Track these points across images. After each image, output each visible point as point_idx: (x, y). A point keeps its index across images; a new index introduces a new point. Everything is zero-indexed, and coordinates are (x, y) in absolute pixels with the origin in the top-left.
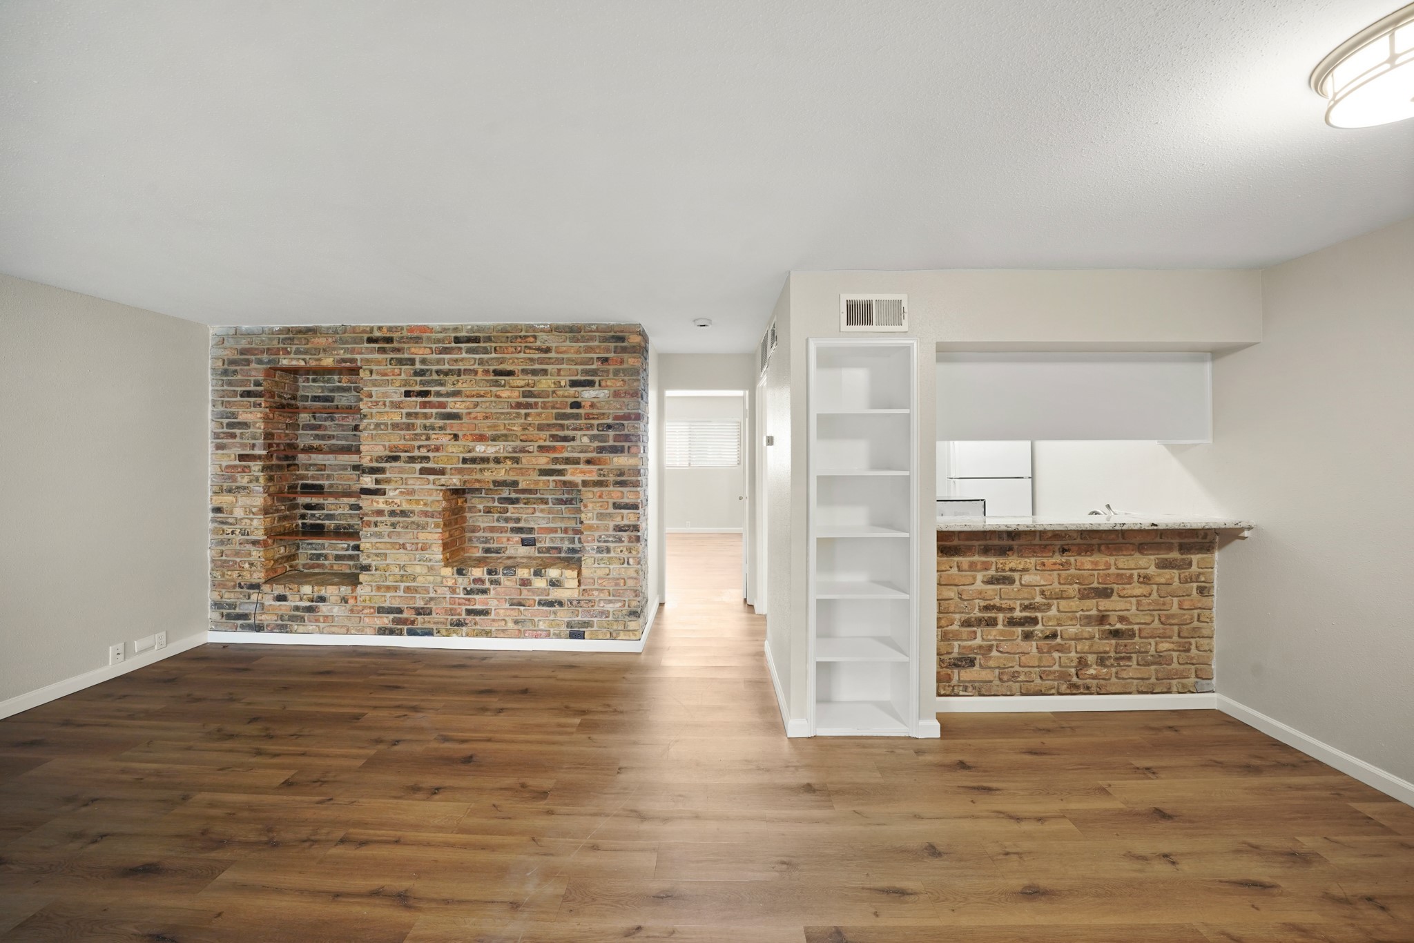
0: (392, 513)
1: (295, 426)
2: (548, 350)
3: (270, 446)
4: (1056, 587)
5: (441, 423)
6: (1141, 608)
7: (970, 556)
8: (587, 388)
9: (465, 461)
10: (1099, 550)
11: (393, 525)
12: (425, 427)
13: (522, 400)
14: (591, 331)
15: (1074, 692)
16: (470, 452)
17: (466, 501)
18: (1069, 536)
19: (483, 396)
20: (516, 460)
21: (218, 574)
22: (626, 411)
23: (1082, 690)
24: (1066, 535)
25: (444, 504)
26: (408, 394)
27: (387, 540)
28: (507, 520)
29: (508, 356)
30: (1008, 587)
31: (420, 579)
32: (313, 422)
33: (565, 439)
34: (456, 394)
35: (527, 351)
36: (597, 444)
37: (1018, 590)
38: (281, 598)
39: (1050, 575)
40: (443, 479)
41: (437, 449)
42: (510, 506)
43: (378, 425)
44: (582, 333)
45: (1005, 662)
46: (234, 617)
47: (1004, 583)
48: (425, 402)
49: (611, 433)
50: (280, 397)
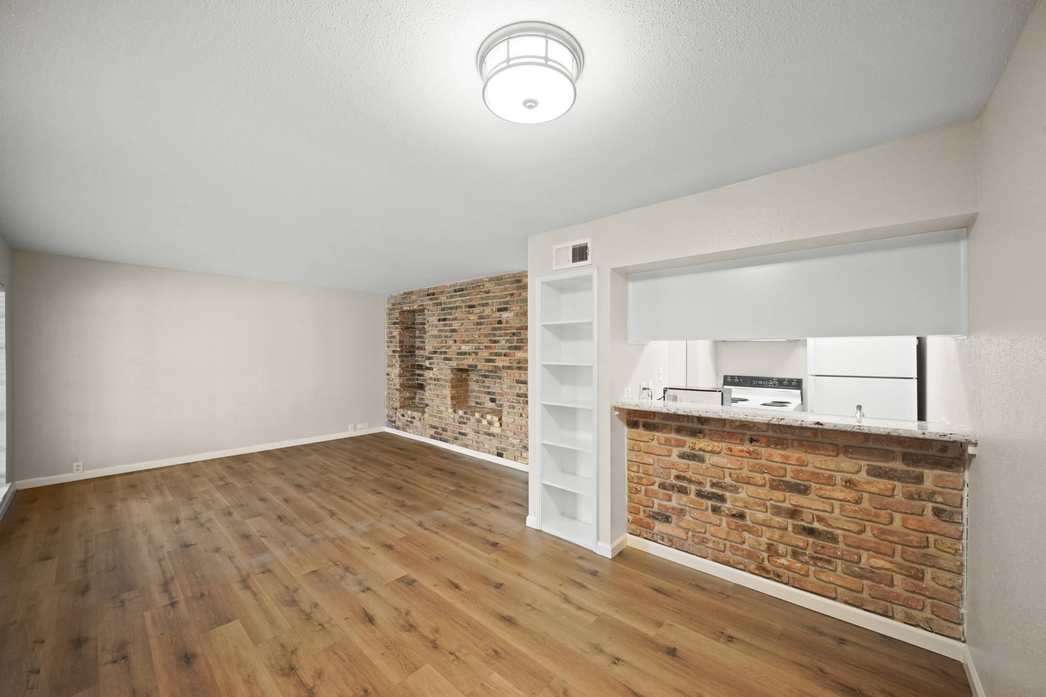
0: (435, 380)
1: (415, 337)
2: (488, 292)
3: (402, 346)
4: (745, 473)
5: (450, 334)
6: (843, 513)
7: (666, 433)
8: (505, 312)
9: (458, 354)
10: (793, 446)
11: (435, 385)
12: (445, 337)
13: (479, 321)
14: (506, 279)
15: (764, 574)
16: (460, 349)
17: (469, 375)
18: (758, 428)
19: (464, 320)
20: (476, 354)
21: (388, 402)
22: (522, 324)
23: (772, 576)
24: (754, 426)
25: (452, 376)
26: (439, 320)
27: (433, 392)
28: (484, 387)
29: (474, 297)
30: (697, 463)
31: (443, 413)
32: (420, 335)
33: (495, 342)
34: (455, 319)
35: (480, 293)
36: (508, 345)
37: (707, 468)
38: (403, 415)
39: (738, 461)
40: (451, 363)
41: (448, 348)
42: (486, 379)
43: (430, 336)
44: (502, 280)
45: (695, 527)
46: (392, 423)
47: (694, 460)
48: (445, 324)
49: (515, 338)
50: (406, 324)
